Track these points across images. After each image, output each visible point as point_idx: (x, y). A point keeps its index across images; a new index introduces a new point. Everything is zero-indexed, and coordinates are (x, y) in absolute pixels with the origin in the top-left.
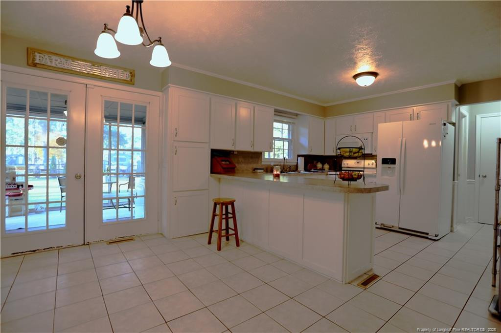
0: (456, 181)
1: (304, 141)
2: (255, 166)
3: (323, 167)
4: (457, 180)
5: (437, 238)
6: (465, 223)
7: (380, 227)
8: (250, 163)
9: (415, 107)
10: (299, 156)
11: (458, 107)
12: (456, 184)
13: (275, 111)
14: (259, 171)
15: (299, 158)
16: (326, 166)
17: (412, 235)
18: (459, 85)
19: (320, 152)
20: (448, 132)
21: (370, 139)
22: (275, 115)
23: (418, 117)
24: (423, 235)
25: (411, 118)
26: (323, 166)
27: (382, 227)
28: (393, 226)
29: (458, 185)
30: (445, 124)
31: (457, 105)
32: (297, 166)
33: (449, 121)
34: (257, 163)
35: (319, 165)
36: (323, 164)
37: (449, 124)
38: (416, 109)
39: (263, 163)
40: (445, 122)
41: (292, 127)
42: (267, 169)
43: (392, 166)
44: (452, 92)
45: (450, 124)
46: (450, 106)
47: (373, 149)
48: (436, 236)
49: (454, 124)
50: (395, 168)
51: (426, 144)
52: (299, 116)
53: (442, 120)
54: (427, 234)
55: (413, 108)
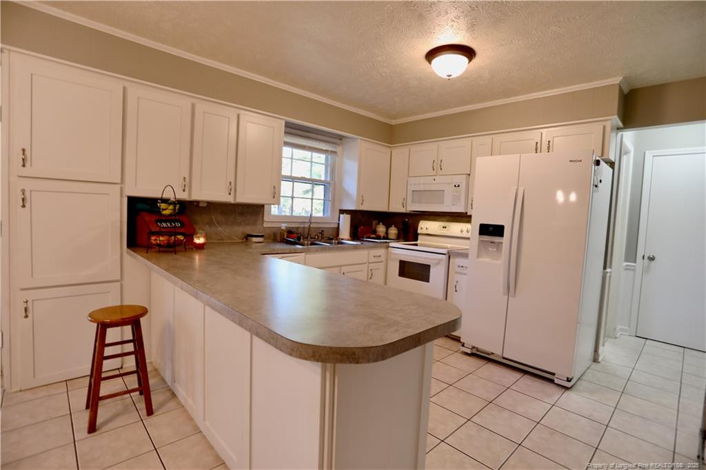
0: (608, 270)
1: (351, 185)
2: (248, 230)
3: (387, 233)
4: (610, 268)
5: (568, 385)
6: (616, 338)
7: (469, 351)
8: (239, 224)
9: (546, 130)
10: (342, 212)
11: (620, 133)
12: (608, 275)
13: (286, 126)
14: (255, 239)
15: (341, 215)
16: (393, 231)
17: (526, 372)
18: (626, 91)
19: (380, 207)
20: (602, 179)
21: (463, 186)
22: (285, 132)
23: (549, 148)
24: (546, 377)
25: (536, 149)
26: (387, 230)
27: (474, 351)
28: (492, 353)
29: (610, 276)
30: (598, 163)
31: (619, 129)
32: (337, 230)
33: (604, 157)
34: (255, 223)
35: (381, 229)
36: (388, 227)
37: (604, 164)
38: (548, 133)
39: (265, 225)
40: (598, 158)
41: (332, 158)
42: (275, 234)
43: (497, 239)
44: (614, 102)
45: (606, 163)
46: (608, 129)
47: (469, 205)
48: (569, 380)
49: (612, 164)
50: (502, 243)
51: (560, 196)
52: (343, 139)
53: (593, 154)
54: (554, 374)
55: (542, 130)
